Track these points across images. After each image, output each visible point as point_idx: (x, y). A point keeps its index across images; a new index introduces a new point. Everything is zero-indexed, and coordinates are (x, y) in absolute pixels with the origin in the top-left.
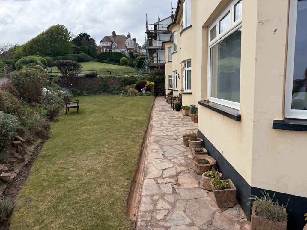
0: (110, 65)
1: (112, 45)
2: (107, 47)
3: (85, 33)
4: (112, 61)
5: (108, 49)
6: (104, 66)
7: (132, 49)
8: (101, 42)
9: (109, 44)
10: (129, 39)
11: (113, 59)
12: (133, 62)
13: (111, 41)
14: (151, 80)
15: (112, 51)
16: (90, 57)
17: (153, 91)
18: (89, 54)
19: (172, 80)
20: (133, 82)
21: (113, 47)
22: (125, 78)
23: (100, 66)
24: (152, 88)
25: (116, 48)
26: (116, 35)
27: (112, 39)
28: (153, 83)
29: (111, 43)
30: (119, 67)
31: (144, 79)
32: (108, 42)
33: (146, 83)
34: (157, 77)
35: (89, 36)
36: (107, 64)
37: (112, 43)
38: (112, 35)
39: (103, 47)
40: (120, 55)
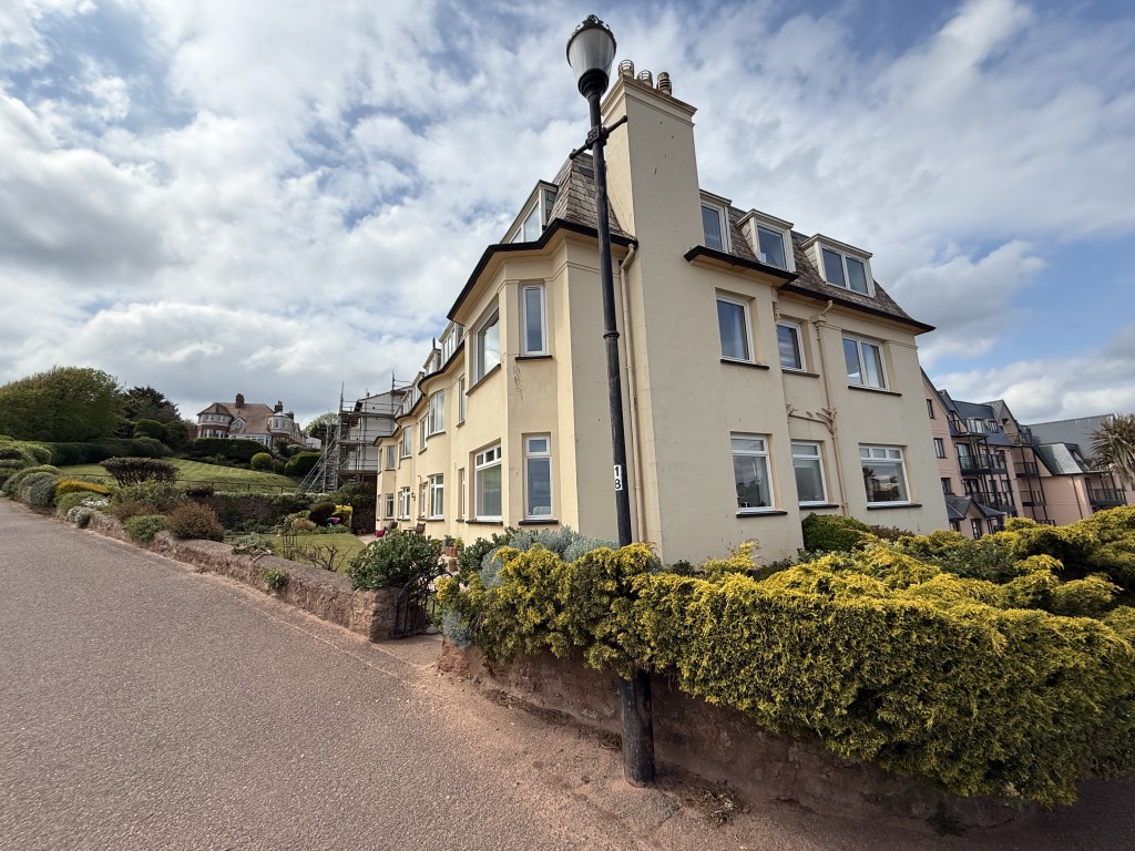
0: (223, 468)
1: (230, 423)
2: (215, 428)
3: (148, 389)
4: (229, 458)
5: (220, 432)
6: (208, 469)
7: (286, 436)
8: (200, 415)
9: (223, 421)
10: (279, 414)
11: (231, 454)
12: (285, 463)
13: (231, 416)
14: (344, 502)
15: (230, 437)
16: (166, 448)
17: (350, 524)
18: (163, 441)
19: (392, 503)
20: (304, 507)
21: (233, 428)
22: (284, 497)
23: (197, 469)
24: (347, 518)
25: (241, 431)
26: (245, 402)
27: (234, 412)
28: (348, 508)
29: (228, 419)
30: (249, 473)
31: (329, 500)
32: (222, 417)
33: (334, 509)
34: (357, 497)
35: (161, 397)
36: (215, 466)
37: (233, 419)
38: (233, 401)
39: (204, 427)
40: (254, 447)
